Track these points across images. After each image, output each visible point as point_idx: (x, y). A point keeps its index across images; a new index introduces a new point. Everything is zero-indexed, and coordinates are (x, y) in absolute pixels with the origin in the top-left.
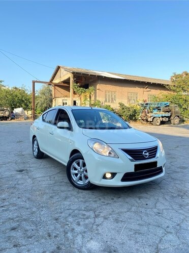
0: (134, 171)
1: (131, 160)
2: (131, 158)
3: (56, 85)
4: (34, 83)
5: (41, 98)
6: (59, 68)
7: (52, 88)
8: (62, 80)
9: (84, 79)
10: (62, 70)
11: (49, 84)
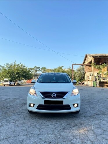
0: (44, 104)
1: (43, 98)
2: (43, 96)
3: (86, 65)
4: (73, 65)
5: (78, 73)
6: (87, 55)
7: (84, 67)
8: (89, 62)
9: (103, 60)
10: (88, 56)
11: (83, 65)
